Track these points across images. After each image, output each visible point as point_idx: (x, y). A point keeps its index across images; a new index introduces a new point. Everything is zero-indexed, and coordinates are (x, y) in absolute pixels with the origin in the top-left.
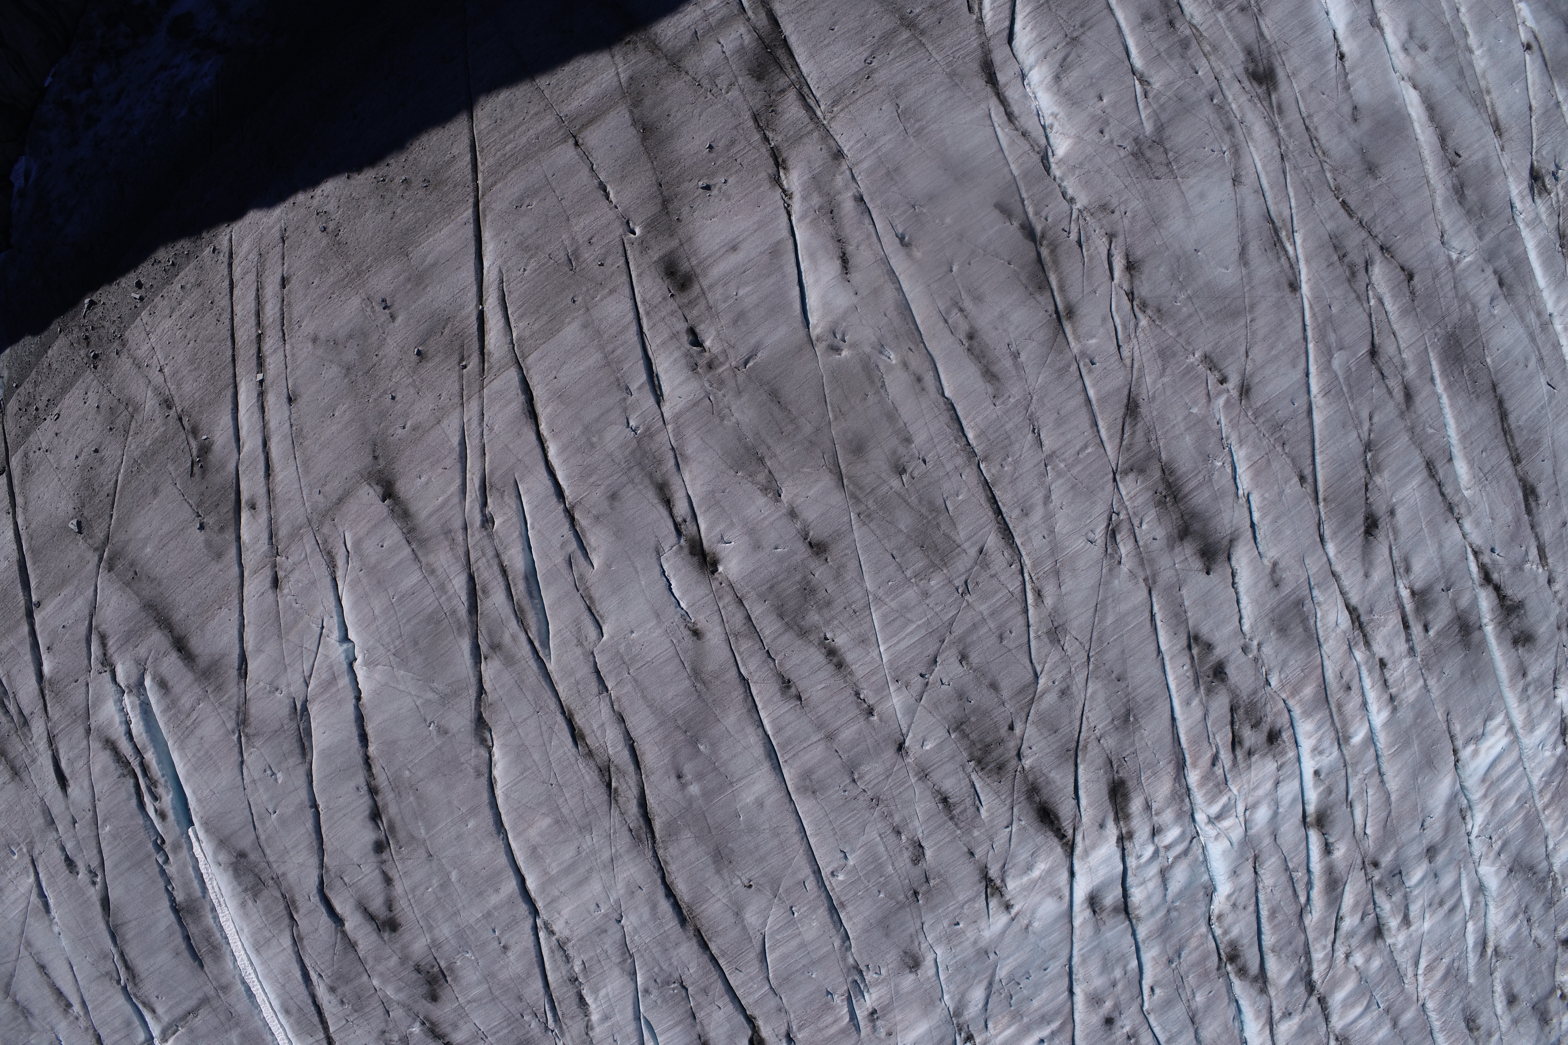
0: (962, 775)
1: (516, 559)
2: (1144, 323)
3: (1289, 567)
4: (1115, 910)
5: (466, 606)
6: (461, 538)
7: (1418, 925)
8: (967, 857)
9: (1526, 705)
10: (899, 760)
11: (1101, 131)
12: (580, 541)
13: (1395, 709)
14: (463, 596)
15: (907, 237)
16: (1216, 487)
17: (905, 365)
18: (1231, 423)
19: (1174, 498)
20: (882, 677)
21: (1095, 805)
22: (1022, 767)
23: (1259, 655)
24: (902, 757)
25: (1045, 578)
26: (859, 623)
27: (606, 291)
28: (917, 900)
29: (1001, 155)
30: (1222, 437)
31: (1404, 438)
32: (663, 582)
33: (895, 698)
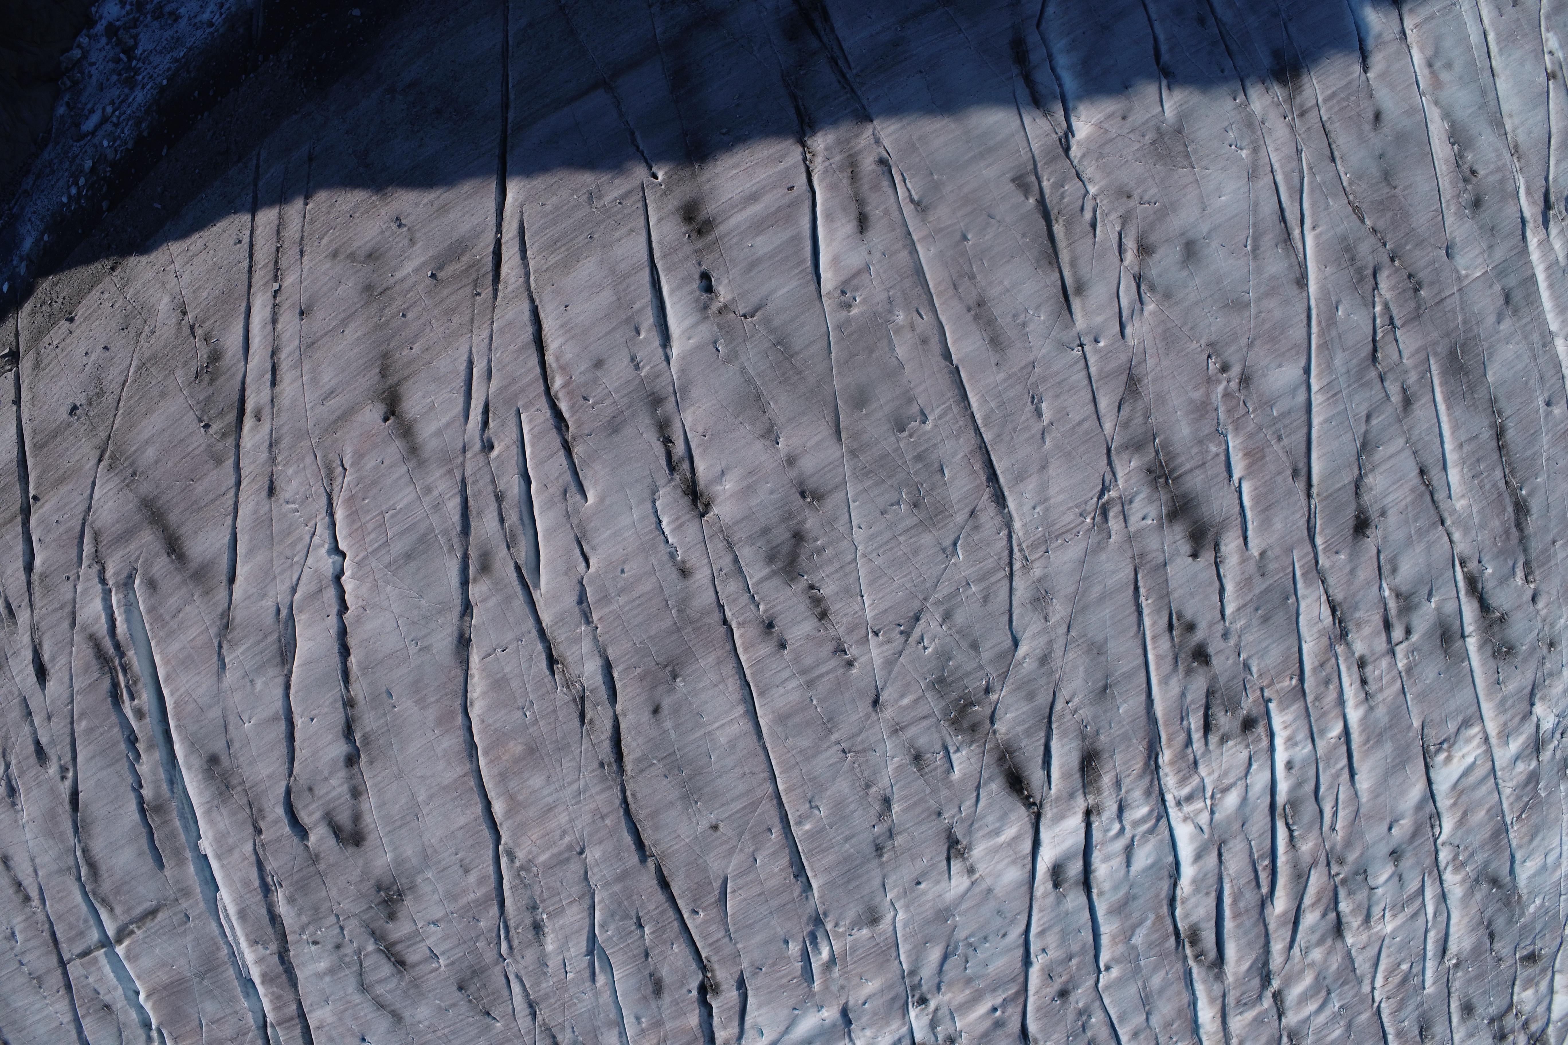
0: (935, 733)
1: (512, 485)
2: (1150, 307)
3: (1277, 558)
4: (1076, 883)
5: (458, 529)
6: (459, 460)
7: (1379, 928)
8: (934, 817)
9: (1503, 718)
10: (873, 714)
11: (1124, 118)
12: (575, 473)
13: (1371, 709)
14: (456, 518)
15: (924, 203)
16: (1209, 473)
17: (912, 327)
18: (1229, 411)
19: (1167, 479)
20: (864, 630)
21: (1066, 776)
22: (994, 732)
23: (1240, 642)
24: (876, 711)
25: (1034, 547)
26: (845, 576)
27: (624, 230)
28: (881, 856)
29: (1022, 133)
30: (1218, 424)
31: (1400, 442)
32: (654, 519)
33: (875, 652)
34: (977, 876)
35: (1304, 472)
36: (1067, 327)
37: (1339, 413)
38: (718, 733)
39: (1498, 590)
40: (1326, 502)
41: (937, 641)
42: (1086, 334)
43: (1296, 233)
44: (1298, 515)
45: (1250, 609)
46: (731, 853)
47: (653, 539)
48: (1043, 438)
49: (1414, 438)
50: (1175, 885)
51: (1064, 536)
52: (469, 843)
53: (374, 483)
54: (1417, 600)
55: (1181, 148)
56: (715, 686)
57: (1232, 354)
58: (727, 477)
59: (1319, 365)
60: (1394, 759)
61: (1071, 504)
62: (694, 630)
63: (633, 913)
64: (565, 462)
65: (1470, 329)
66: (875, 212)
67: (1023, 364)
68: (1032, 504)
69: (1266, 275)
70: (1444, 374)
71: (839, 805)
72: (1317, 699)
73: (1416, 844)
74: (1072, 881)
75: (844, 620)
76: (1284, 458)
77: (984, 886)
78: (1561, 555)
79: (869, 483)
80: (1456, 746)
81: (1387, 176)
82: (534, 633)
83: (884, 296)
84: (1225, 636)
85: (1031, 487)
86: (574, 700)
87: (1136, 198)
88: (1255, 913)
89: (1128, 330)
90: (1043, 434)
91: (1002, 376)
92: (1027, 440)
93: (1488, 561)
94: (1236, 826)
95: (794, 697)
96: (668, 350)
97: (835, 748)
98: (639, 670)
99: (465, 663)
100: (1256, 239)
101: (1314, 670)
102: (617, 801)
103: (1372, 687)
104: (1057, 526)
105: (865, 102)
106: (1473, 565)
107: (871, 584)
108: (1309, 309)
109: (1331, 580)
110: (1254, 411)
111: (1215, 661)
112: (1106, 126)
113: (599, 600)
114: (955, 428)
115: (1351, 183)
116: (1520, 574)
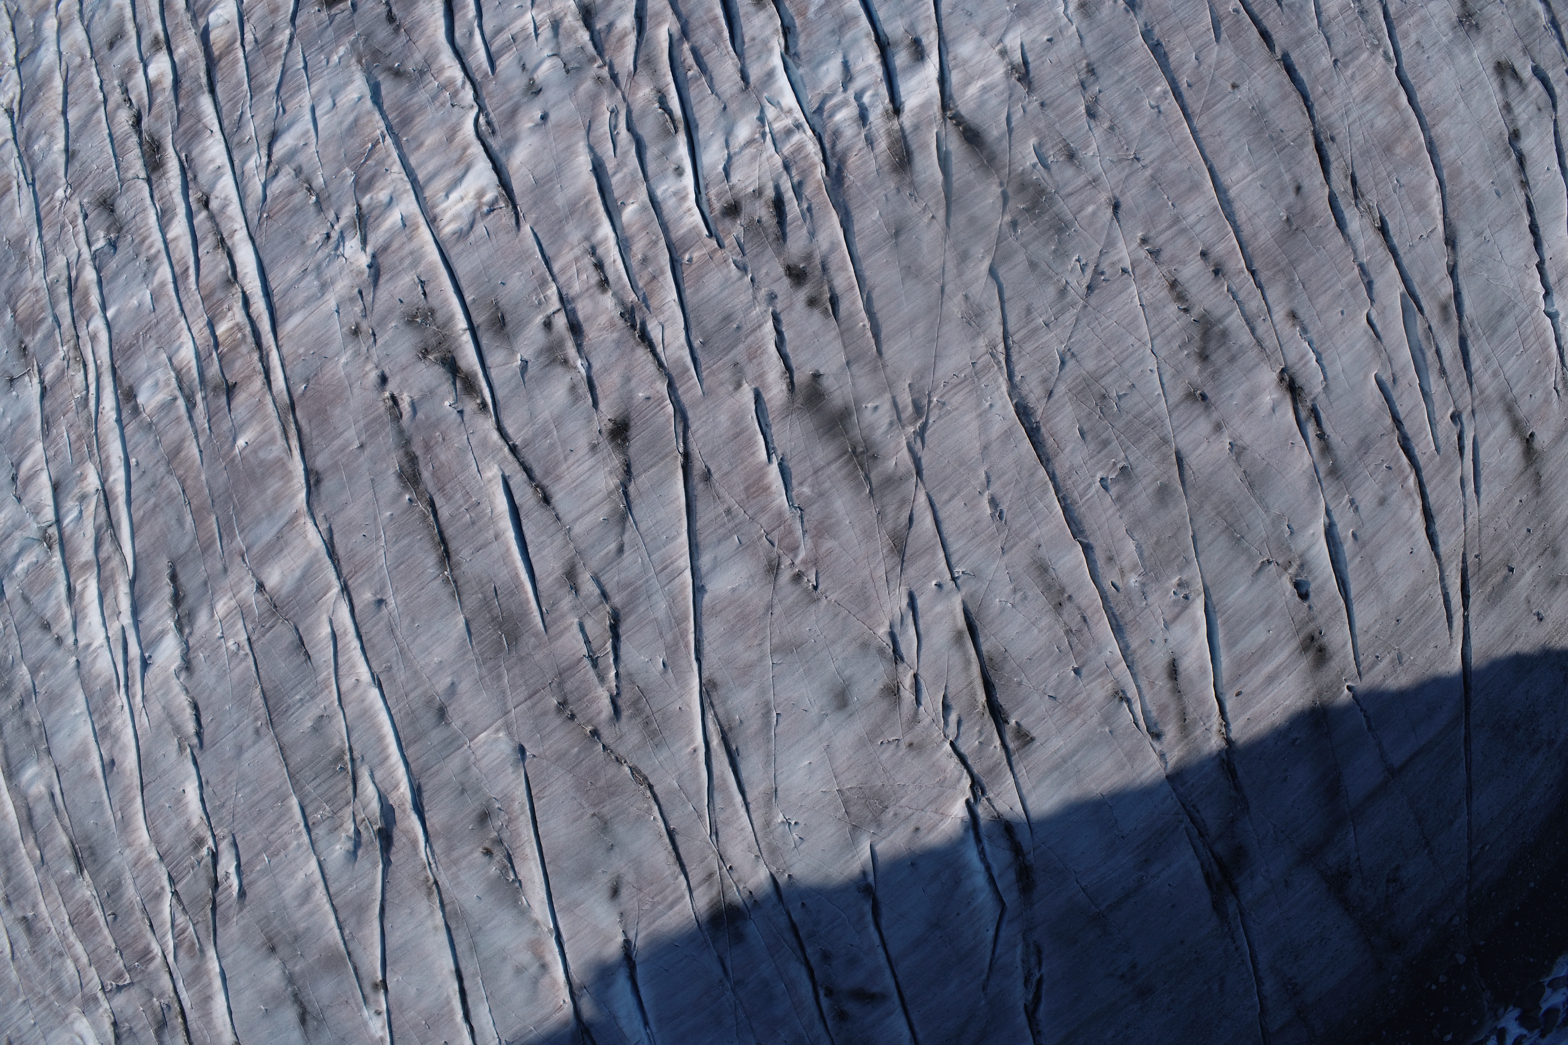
0: (1058, 180)
1: (1436, 385)
2: (882, 631)
3: (722, 384)
4: (896, 44)
5: (1469, 342)
6: (1476, 402)
7: (541, 17)
8: (1047, 102)
9: (414, 244)
10: (1117, 195)
11: (917, 829)
12: (1388, 399)
13: (587, 238)
14: (1472, 351)
15: (1117, 700)
16: (808, 464)
17: (1122, 572)
18: (790, 532)
19: (854, 451)
20: (1137, 273)
21: (925, 146)
22: (1001, 184)
23: (754, 293)
24: (1115, 198)
25: (987, 368)
26: (1159, 323)
27: (1373, 631)
28: (1088, 65)
29: (1024, 791)
30: (801, 517)
31: (578, 529)
32: (1324, 362)
33: (1125, 253)
34: (997, 48)
35: (696, 479)
36: (972, 595)
37: (659, 549)
38: (1247, 171)
39: (434, 383)
40: (667, 450)
41: (1070, 268)
42: (951, 590)
43: (716, 741)
44: (700, 432)
45: (747, 327)
46: (1218, 65)
47: (1322, 344)
48: (988, 478)
49: (560, 537)
50: (787, 47)
51: (958, 381)
52: (1420, 68)
53: (1534, 377)
54: (542, 359)
55: (853, 810)
56: (1255, 214)
57: (789, 594)
58: (1269, 406)
59: (685, 598)
60: (552, 188)
61: (955, 413)
62: (1278, 264)
63: (1286, 9)
64: (1399, 408)
65: (491, 671)
66: (1163, 683)
67: (1015, 550)
68: (994, 410)
69: (754, 686)
70: (525, 614)
71: (1135, 110)
72: (655, 243)
73: (509, 104)
74: (902, 46)
75: (1155, 281)
76: (722, 491)
77: (990, 38)
78: (351, 433)
79: (1148, 414)
80: (471, 210)
81: (604, 825)
82: (1401, 252)
83: (1151, 599)
84: (772, 297)
85: (996, 426)
86: (1363, 196)
87: (903, 745)
88: (694, 23)
89: (905, 601)
90: (988, 482)
91: (1034, 535)
92: (1004, 474)
93: (450, 414)
94: (733, 107)
95: (1189, 207)
96: (1327, 521)
97: (1147, 162)
98: (1317, 224)
99: (1447, 224)
100: (767, 724)
101: (662, 272)
102: (1316, 107)
103: (588, 261)
104: (967, 390)
105: (1174, 795)
106: (470, 406)
107: (1136, 318)
108: (698, 660)
109: (651, 368)
110: (761, 536)
111: (781, 270)
112: (937, 817)
113: (1356, 285)
114: (1075, 477)
115: (649, 810)
116: (405, 405)
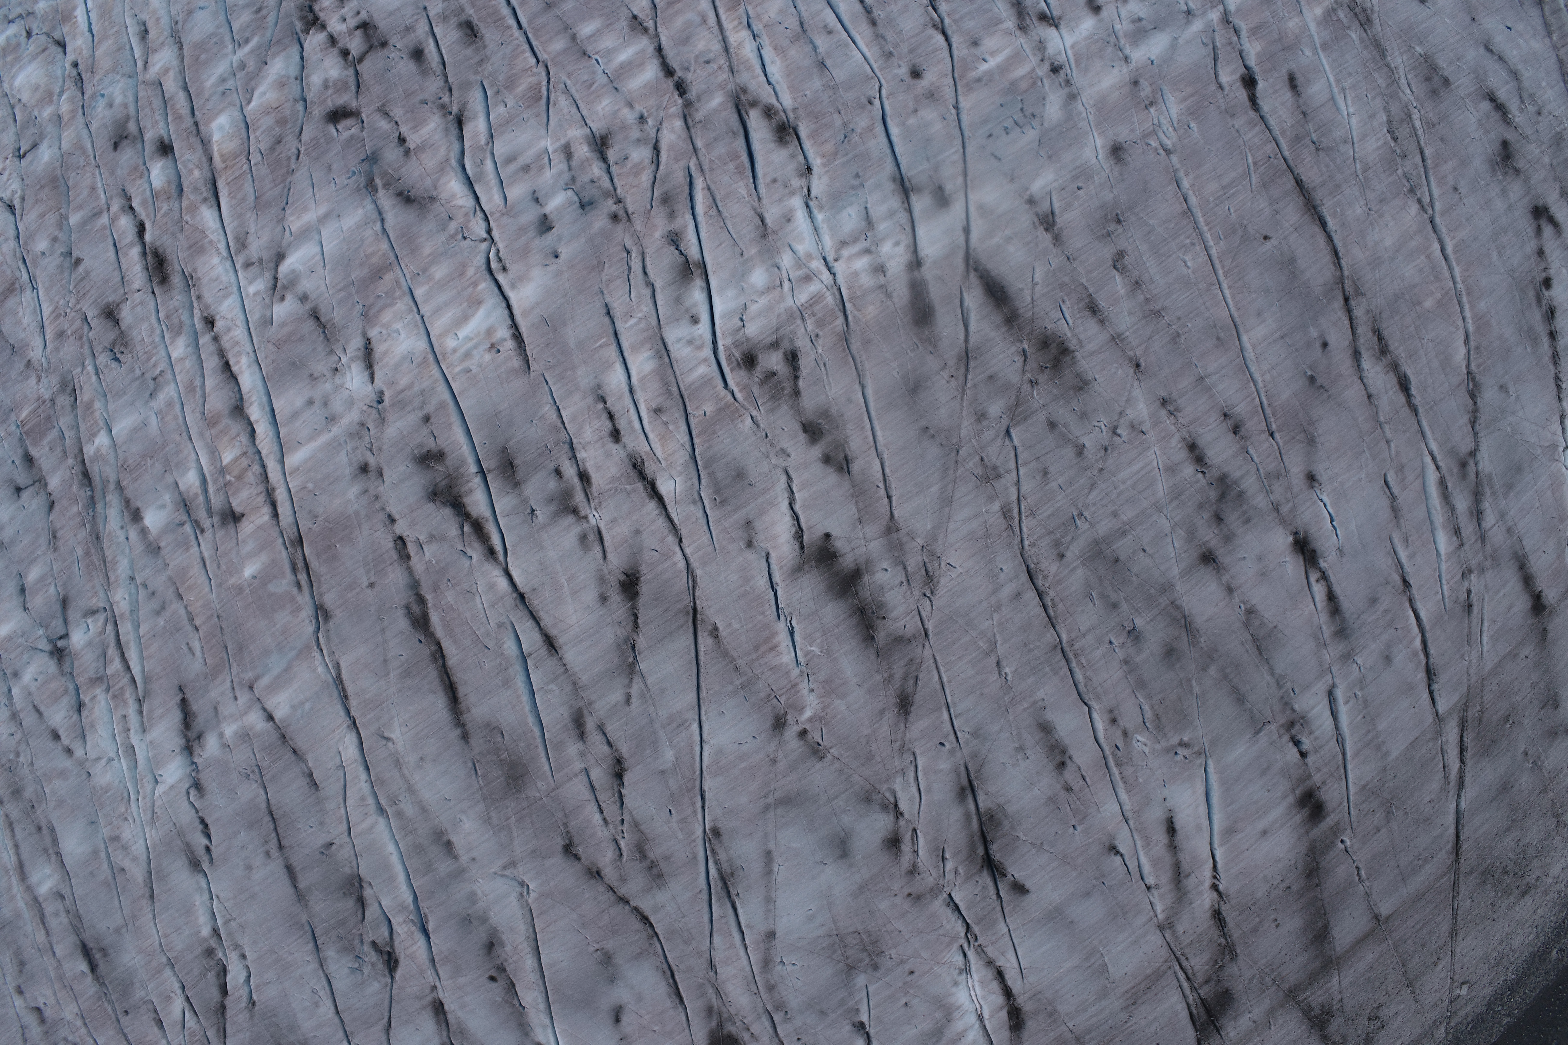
0: (1082, 337)
3: (733, 541)
4: (919, 186)
5: (1484, 499)
7: (555, 147)
8: (1074, 255)
9: (425, 383)
10: (1139, 355)
11: (912, 973)
13: (597, 386)
15: (1113, 854)
16: (817, 624)
17: (1125, 734)
18: (797, 691)
19: (863, 612)
24: (1136, 358)
30: (809, 676)
31: (584, 680)
34: (1024, 197)
35: (705, 635)
36: (974, 754)
38: (1274, 328)
39: (442, 526)
42: (953, 748)
44: (709, 590)
45: (760, 485)
46: (1251, 215)
49: (567, 686)
50: (808, 190)
54: (550, 507)
55: (850, 953)
56: (1279, 373)
57: (794, 749)
62: (1300, 424)
63: (1322, 154)
65: (498, 811)
66: (1159, 839)
69: (757, 836)
70: (532, 758)
73: (522, 240)
74: (922, 190)
75: (1174, 444)
76: (730, 649)
77: (1017, 186)
78: (360, 572)
79: (1160, 580)
80: (481, 350)
81: (607, 961)
85: (1008, 589)
86: (1388, 350)
87: (902, 895)
88: (715, 160)
92: (1013, 636)
94: (749, 254)
95: (1213, 366)
98: (1341, 385)
100: (768, 873)
103: (598, 410)
105: (1165, 944)
106: (478, 551)
107: (1153, 482)
111: (796, 426)
114: (1082, 642)
